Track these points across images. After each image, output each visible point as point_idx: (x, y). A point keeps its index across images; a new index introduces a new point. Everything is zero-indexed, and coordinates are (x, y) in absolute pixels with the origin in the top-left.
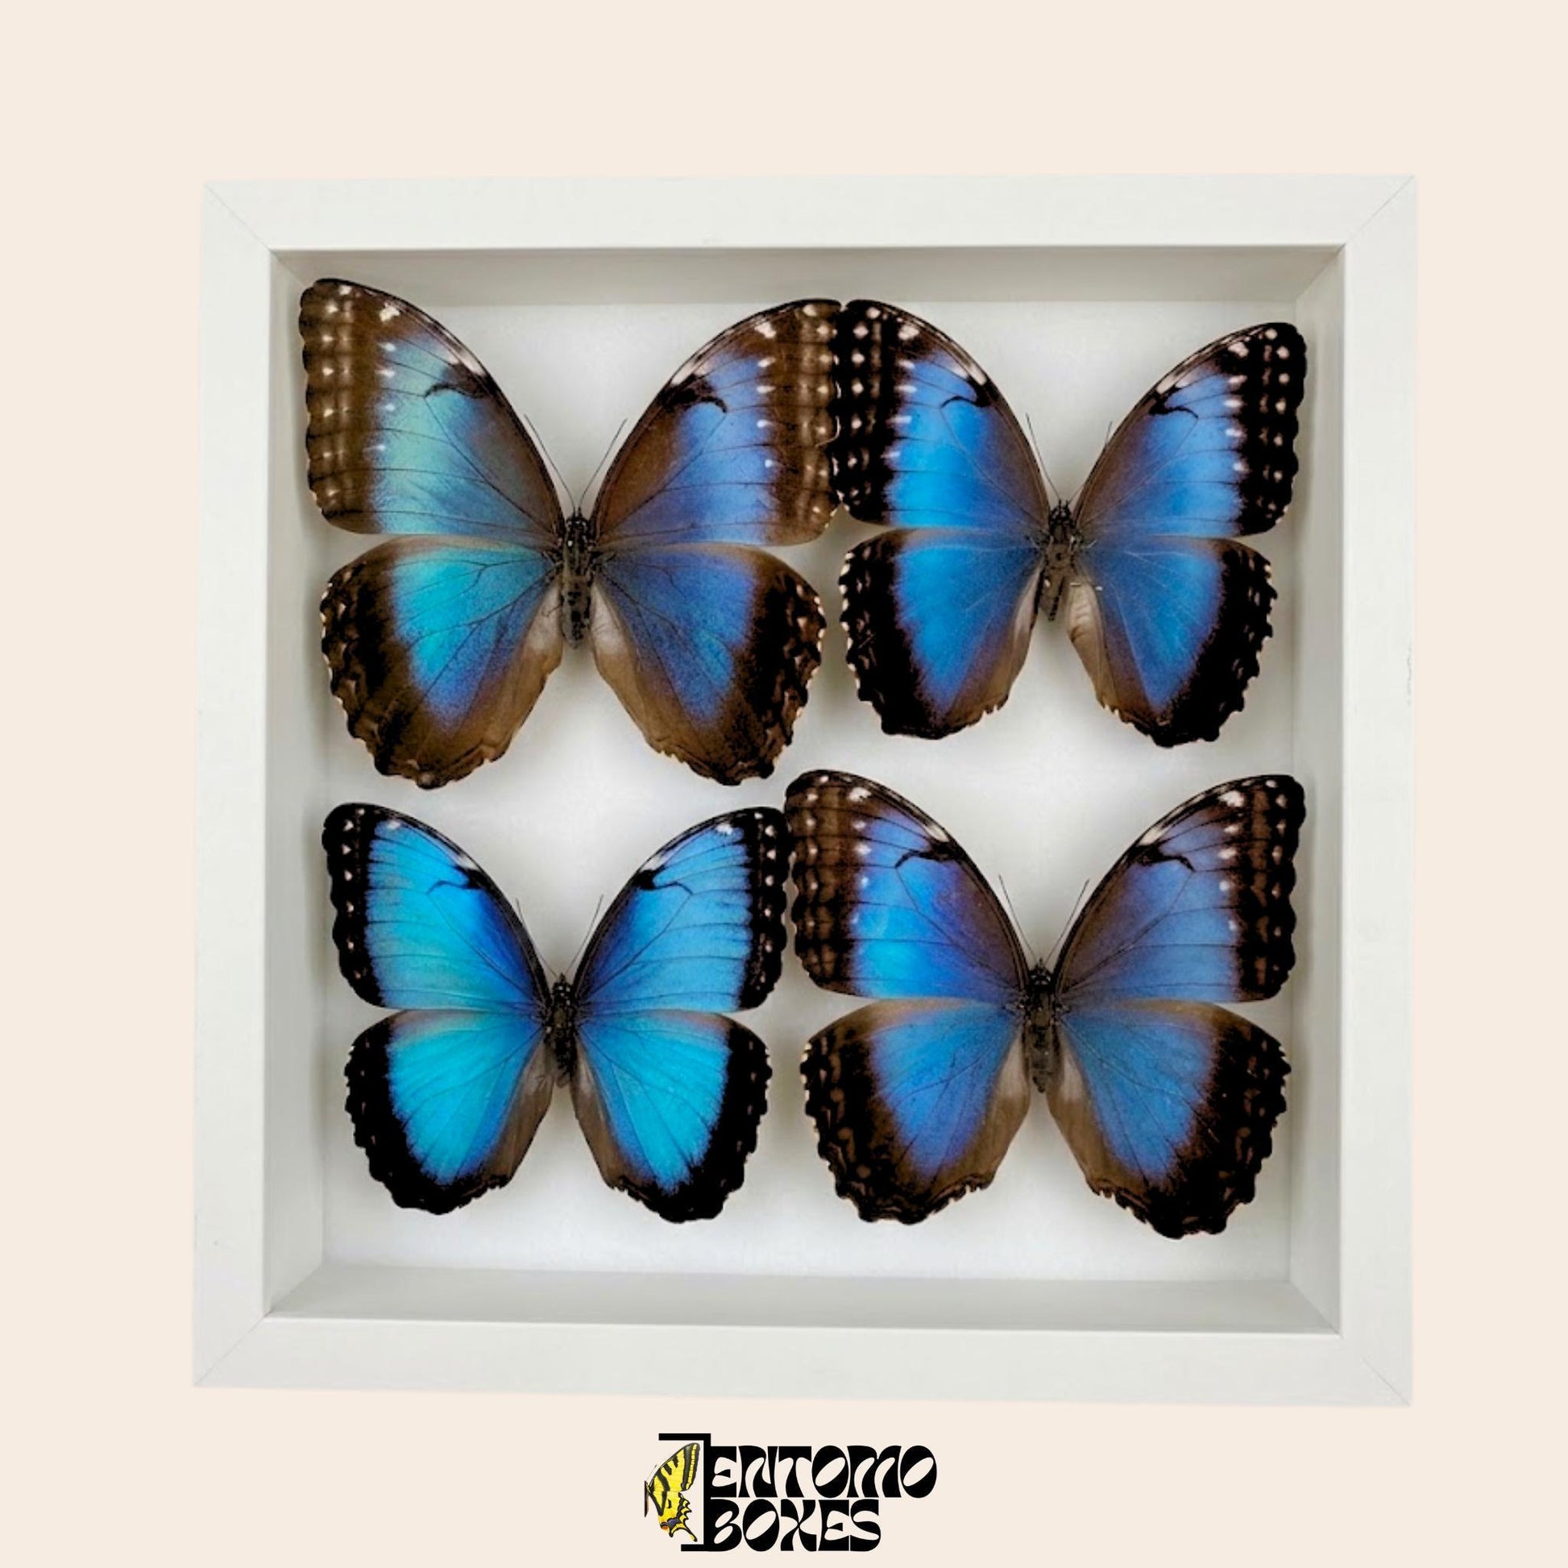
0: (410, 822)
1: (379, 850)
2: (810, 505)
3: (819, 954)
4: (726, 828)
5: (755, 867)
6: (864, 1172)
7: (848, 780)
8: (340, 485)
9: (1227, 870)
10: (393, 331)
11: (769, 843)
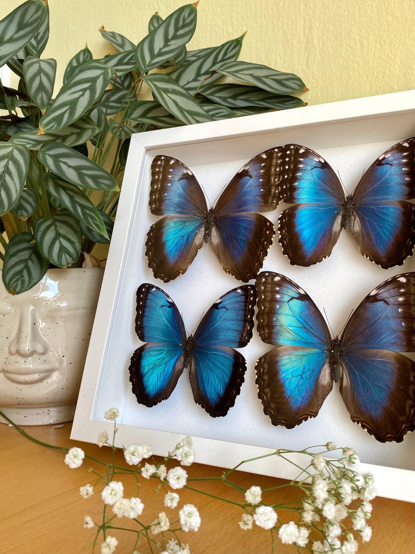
0: (158, 288)
1: (150, 296)
2: (272, 200)
3: (264, 331)
4: (239, 291)
5: (246, 302)
6: (273, 406)
7: (274, 274)
8: (156, 204)
9: (401, 304)
10: (172, 167)
11: (251, 295)
